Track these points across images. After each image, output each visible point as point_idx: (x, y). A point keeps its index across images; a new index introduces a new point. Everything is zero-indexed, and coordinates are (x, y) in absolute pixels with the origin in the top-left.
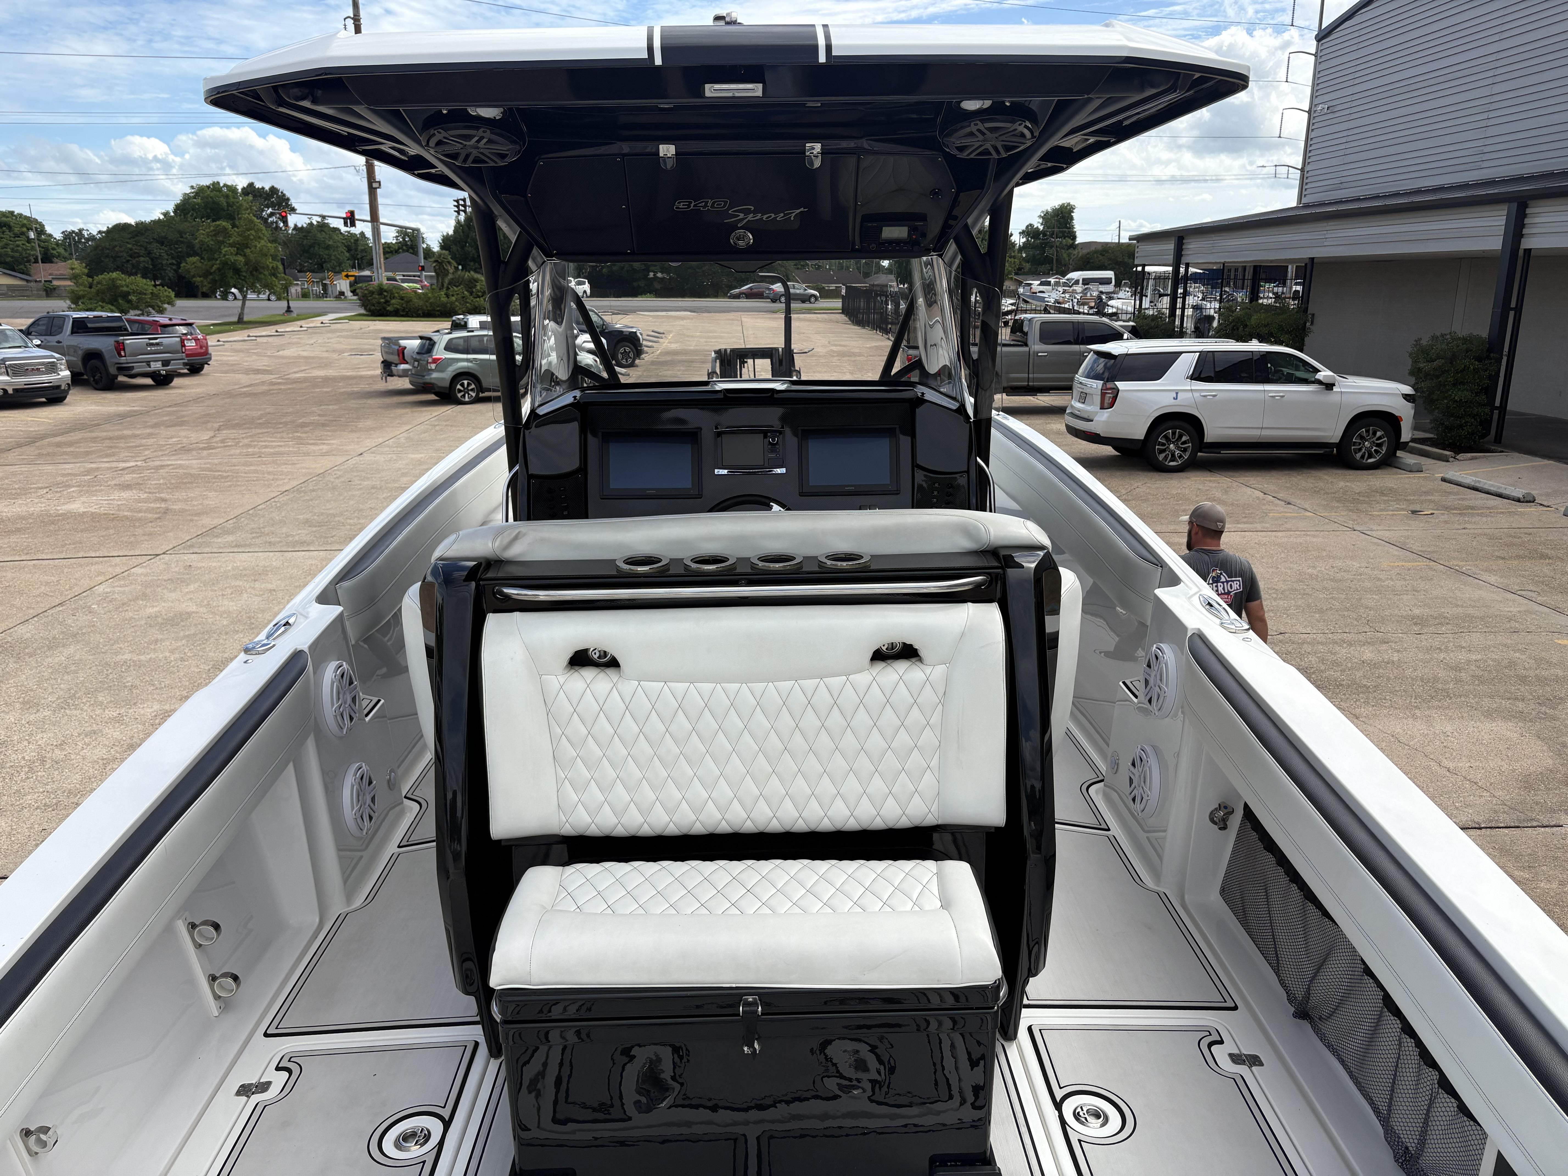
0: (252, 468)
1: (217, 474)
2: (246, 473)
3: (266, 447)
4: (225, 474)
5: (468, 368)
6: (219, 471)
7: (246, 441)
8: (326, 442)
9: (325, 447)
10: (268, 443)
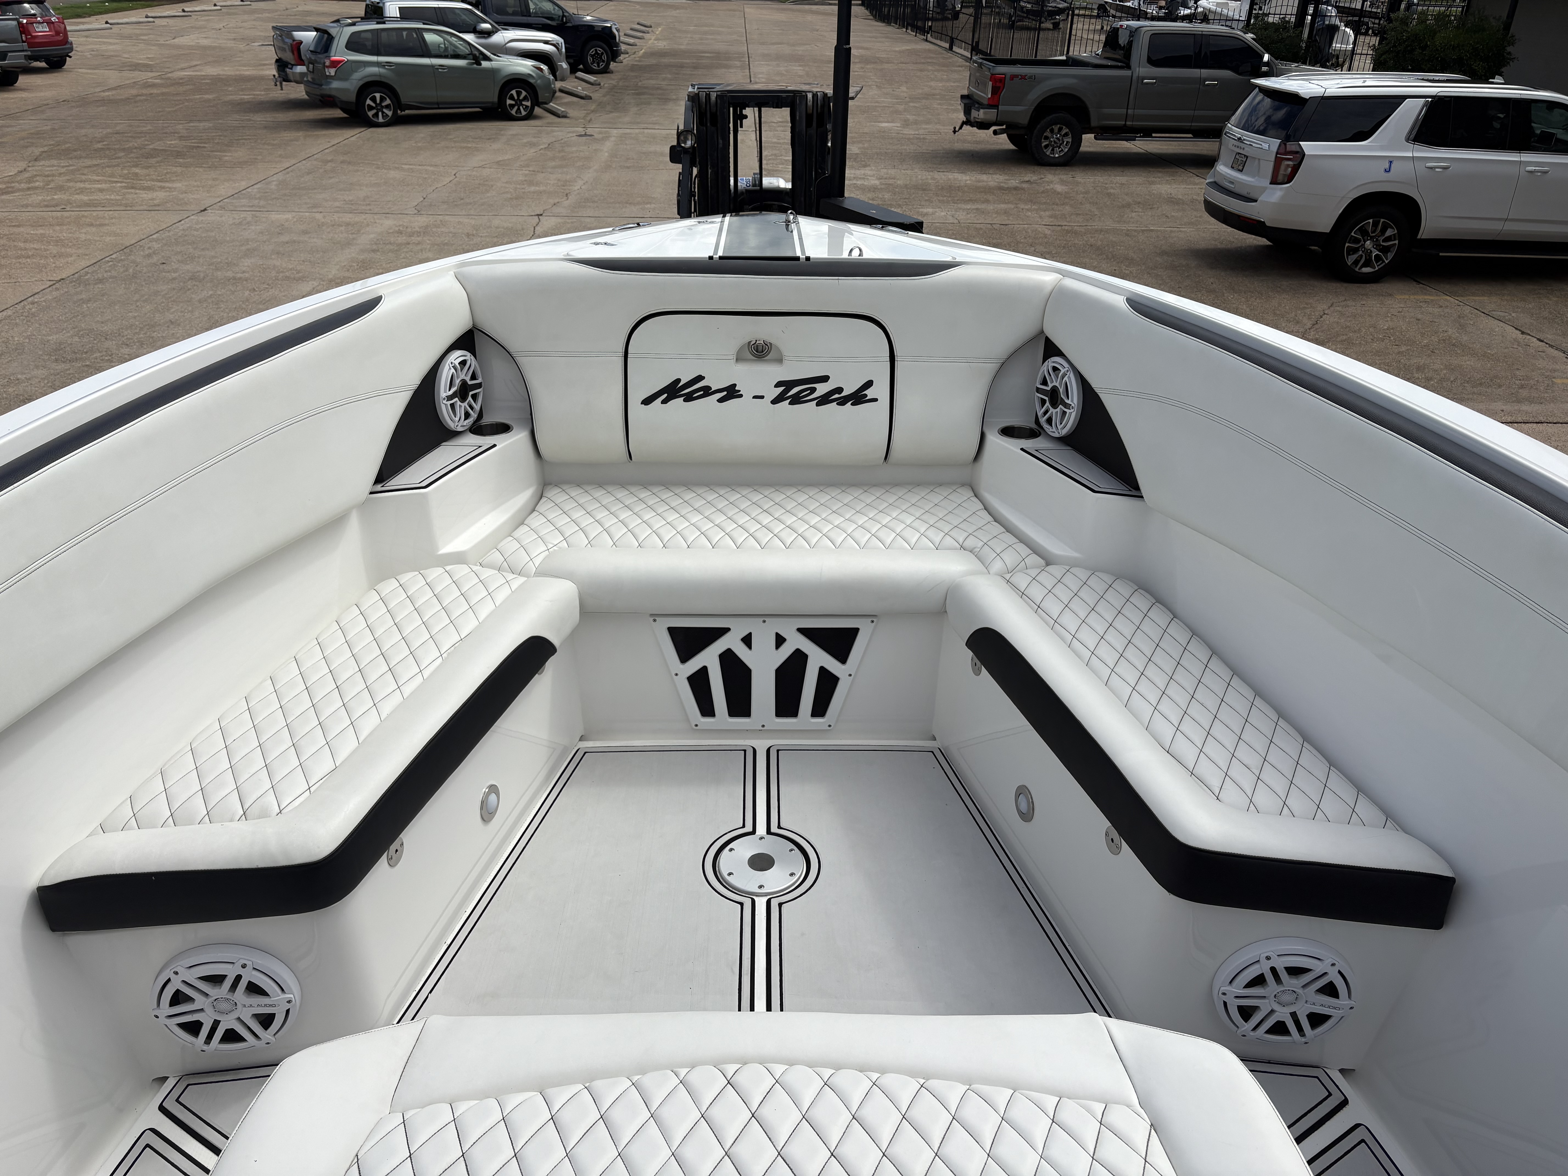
2: (25, 241)
5: (380, 75)
8: (167, 185)
9: (160, 195)
10: (87, 185)
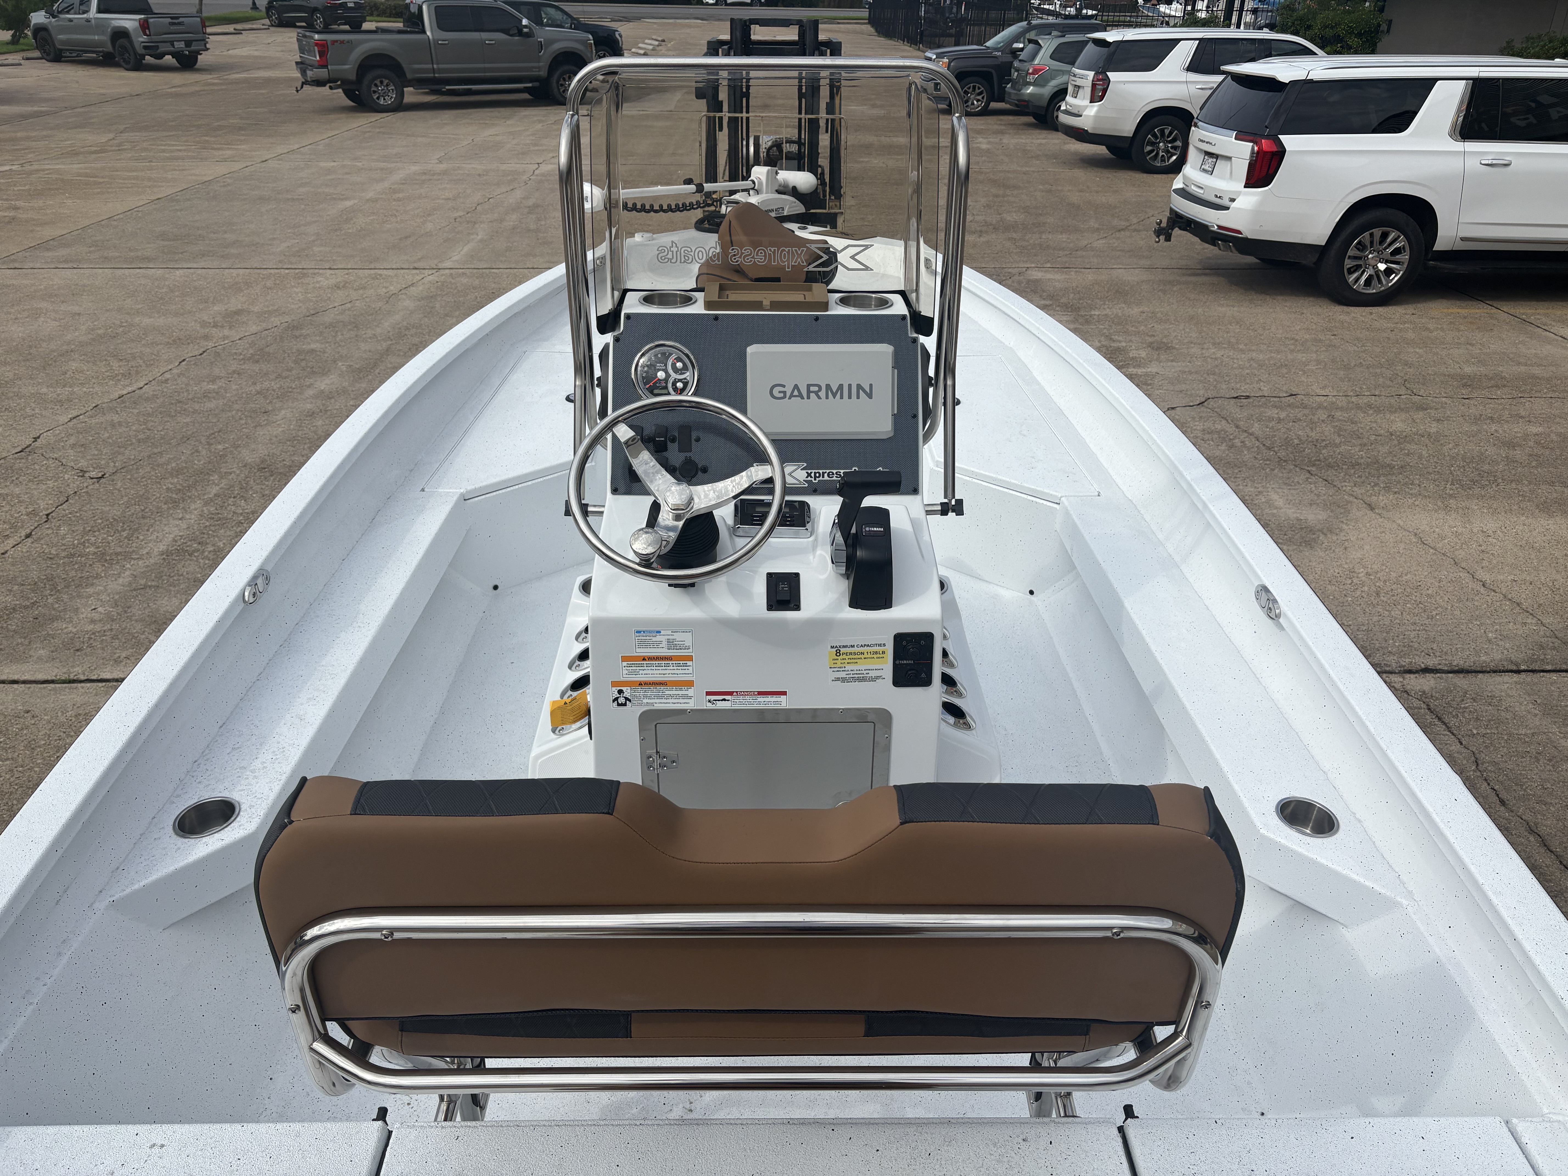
0: (134, 174)
1: (92, 179)
2: (124, 179)
3: (164, 151)
4: (101, 180)
6: (96, 177)
7: (145, 145)
8: (233, 147)
9: (229, 152)
10: (166, 147)
